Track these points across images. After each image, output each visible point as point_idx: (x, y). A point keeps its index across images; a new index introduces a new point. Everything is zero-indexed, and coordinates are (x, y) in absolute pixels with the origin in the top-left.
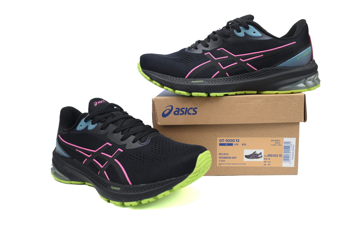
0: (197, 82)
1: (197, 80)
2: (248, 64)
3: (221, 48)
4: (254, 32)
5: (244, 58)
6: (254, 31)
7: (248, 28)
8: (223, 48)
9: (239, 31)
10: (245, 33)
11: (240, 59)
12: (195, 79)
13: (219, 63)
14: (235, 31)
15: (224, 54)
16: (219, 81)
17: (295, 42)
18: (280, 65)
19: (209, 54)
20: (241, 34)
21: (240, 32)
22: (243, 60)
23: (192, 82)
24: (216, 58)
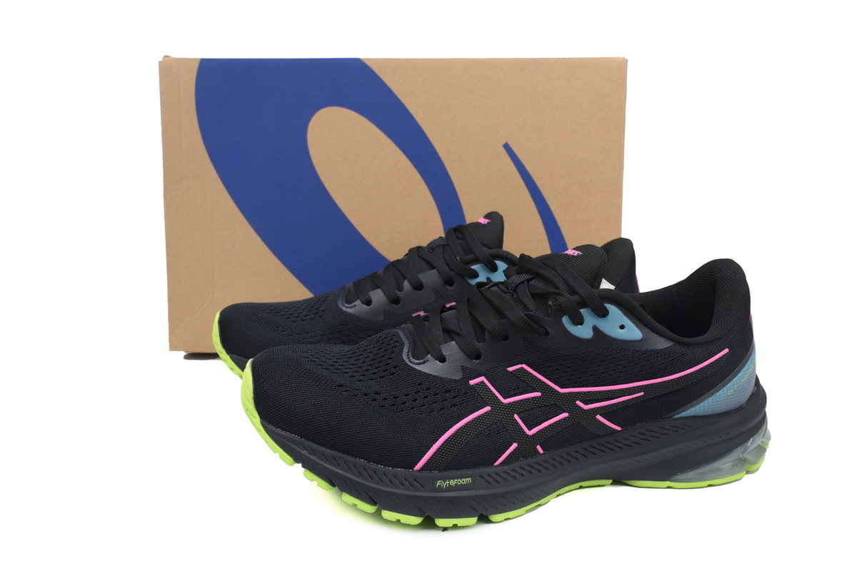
0: (453, 483)
1: (453, 479)
2: (598, 417)
4: (622, 327)
5: (588, 398)
6: (620, 324)
7: (603, 314)
10: (595, 329)
11: (578, 402)
12: (445, 473)
13: (516, 416)
14: (566, 321)
15: (532, 385)
16: (517, 476)
17: (726, 350)
18: (683, 414)
19: (483, 382)
20: (584, 332)
21: (581, 323)
22: (586, 404)
23: (438, 484)
24: (505, 398)
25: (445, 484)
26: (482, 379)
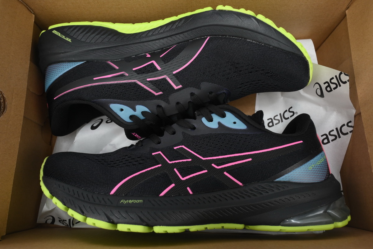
0: (130, 201)
2: (225, 173)
3: (181, 146)
4: (235, 123)
5: (219, 162)
7: (223, 116)
8: (183, 147)
9: (211, 120)
10: (219, 123)
11: (213, 165)
13: (175, 169)
15: (186, 155)
19: (160, 154)
20: (213, 125)
22: (218, 166)
23: (122, 201)
24: (170, 161)
25: (125, 202)
26: (160, 152)
